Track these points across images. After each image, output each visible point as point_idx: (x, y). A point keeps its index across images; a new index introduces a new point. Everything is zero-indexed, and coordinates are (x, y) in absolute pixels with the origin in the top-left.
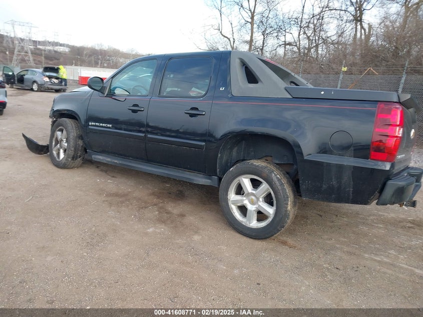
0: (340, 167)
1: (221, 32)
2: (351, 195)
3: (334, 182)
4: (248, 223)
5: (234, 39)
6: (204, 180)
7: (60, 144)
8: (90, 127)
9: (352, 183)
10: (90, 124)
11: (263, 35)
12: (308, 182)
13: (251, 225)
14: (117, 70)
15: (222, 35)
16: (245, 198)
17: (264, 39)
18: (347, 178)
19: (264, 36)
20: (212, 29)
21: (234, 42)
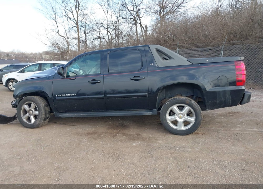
0: (224, 92)
1: (59, 34)
2: (231, 103)
3: (223, 99)
4: (180, 128)
5: (67, 37)
6: (148, 113)
7: (29, 113)
8: (56, 98)
9: (231, 97)
10: (56, 96)
11: (85, 33)
12: (210, 101)
13: (182, 129)
14: (68, 62)
15: (60, 35)
16: (176, 116)
17: (86, 36)
18: (228, 96)
19: (86, 35)
20: (52, 32)
21: (68, 39)
